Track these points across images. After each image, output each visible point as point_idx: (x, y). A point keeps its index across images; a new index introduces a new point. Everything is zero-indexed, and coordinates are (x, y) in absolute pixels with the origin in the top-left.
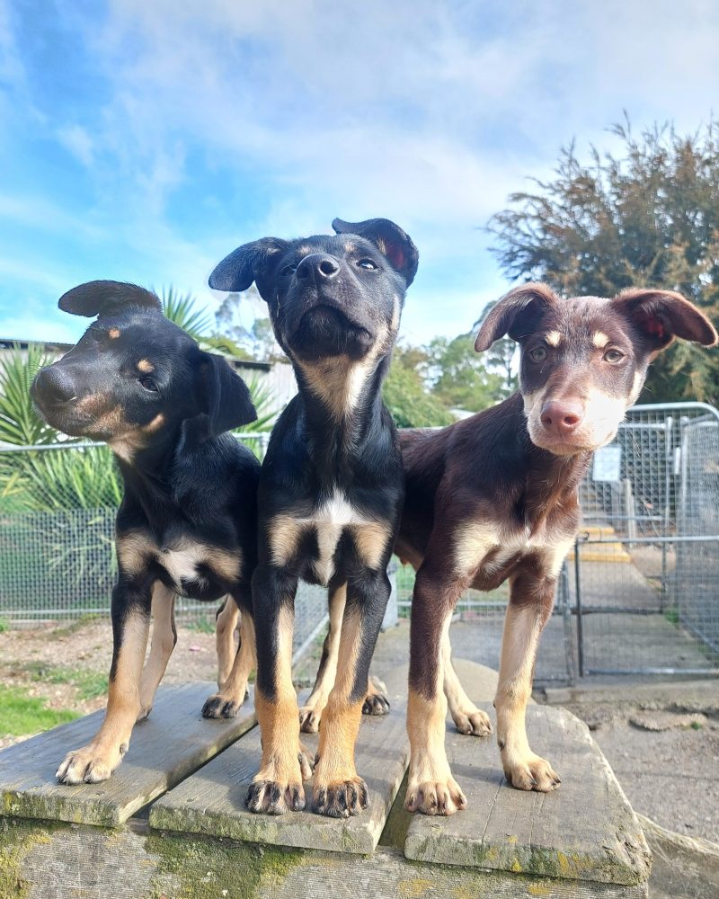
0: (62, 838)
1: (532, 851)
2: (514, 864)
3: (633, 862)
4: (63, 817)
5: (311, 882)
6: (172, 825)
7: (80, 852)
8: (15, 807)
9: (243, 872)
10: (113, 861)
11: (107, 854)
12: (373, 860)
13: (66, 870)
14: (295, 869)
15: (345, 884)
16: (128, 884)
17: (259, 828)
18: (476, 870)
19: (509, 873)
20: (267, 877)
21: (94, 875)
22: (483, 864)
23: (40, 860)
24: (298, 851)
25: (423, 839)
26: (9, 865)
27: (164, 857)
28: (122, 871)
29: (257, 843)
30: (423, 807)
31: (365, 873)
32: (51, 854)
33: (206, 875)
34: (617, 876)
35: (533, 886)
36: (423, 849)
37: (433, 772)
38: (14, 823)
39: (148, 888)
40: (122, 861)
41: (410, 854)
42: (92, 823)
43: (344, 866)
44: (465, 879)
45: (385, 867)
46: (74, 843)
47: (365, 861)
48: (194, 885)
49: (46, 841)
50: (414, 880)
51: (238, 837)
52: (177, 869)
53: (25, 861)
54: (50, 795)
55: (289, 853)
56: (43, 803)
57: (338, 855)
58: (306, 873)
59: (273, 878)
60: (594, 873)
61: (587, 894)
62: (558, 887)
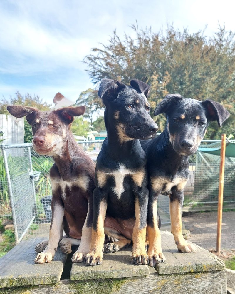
0: (35, 291)
1: (196, 265)
2: (191, 270)
3: (222, 264)
4: (35, 283)
5: (129, 287)
6: (79, 278)
8: (14, 284)
9: (106, 289)
11: (54, 293)
12: (149, 277)
14: (124, 284)
15: (140, 286)
17: (111, 273)
18: (180, 274)
19: (190, 273)
20: (114, 289)
22: (182, 272)
24: (125, 278)
25: (164, 268)
27: (77, 290)
29: (111, 279)
31: (146, 281)
33: (92, 293)
34: (219, 268)
35: (196, 275)
36: (164, 270)
38: (14, 289)
41: (160, 273)
42: (48, 283)
43: (140, 281)
44: (177, 277)
45: (152, 278)
46: (40, 292)
47: (146, 278)
50: (162, 281)
51: (104, 278)
52: (82, 293)
54: (29, 277)
55: (121, 280)
56: (27, 280)
57: (138, 277)
58: (127, 285)
59: (116, 289)
60: (213, 268)
61: (211, 275)
62: (203, 274)
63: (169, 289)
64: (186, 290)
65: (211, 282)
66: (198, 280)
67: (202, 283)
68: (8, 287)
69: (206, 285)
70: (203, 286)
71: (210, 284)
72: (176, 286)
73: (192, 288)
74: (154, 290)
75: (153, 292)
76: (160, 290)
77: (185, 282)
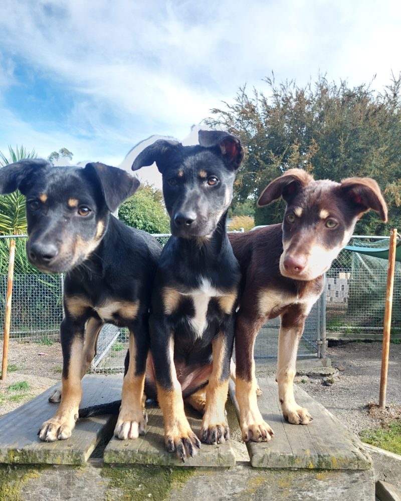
0: (47, 474)
1: (319, 457)
2: (309, 465)
3: (367, 458)
4: (49, 462)
5: (200, 484)
6: (118, 460)
7: (59, 481)
8: (16, 458)
9: (160, 483)
10: (81, 484)
11: (77, 480)
12: (234, 470)
13: (51, 493)
14: (190, 478)
15: (218, 484)
16: (91, 496)
17: (170, 457)
18: (290, 469)
19: (308, 469)
20: (175, 484)
21: (69, 493)
22: (294, 466)
23: (34, 488)
24: (192, 468)
25: (262, 456)
26: (12, 493)
27: (113, 479)
28: (86, 489)
29: (169, 466)
30: (254, 438)
31: (230, 476)
32: (40, 484)
33: (138, 487)
34: (361, 466)
35: (319, 475)
36: (262, 461)
37: (254, 419)
38: (16, 467)
39: (103, 497)
40: (87, 484)
41: (254, 464)
42: (68, 463)
43: (218, 474)
44: (284, 474)
45: (240, 472)
46: (56, 476)
47: (229, 471)
48: (131, 493)
49: (37, 476)
50: (257, 478)
51: (158, 464)
52: (121, 485)
53: (24, 489)
54: (39, 449)
55: (187, 470)
56: (35, 454)
57: (215, 468)
58: (197, 480)
59: (178, 485)
60: (350, 465)
61: (345, 476)
62: (331, 474)
63: (270, 494)
64: (300, 499)
65: (346, 490)
66: (321, 483)
67: (329, 490)
68: (7, 462)
69: (336, 493)
70: (330, 496)
71: (343, 493)
72: (281, 490)
73: (311, 497)
74: (243, 494)
75: (240, 497)
76: (253, 494)
77: (300, 485)
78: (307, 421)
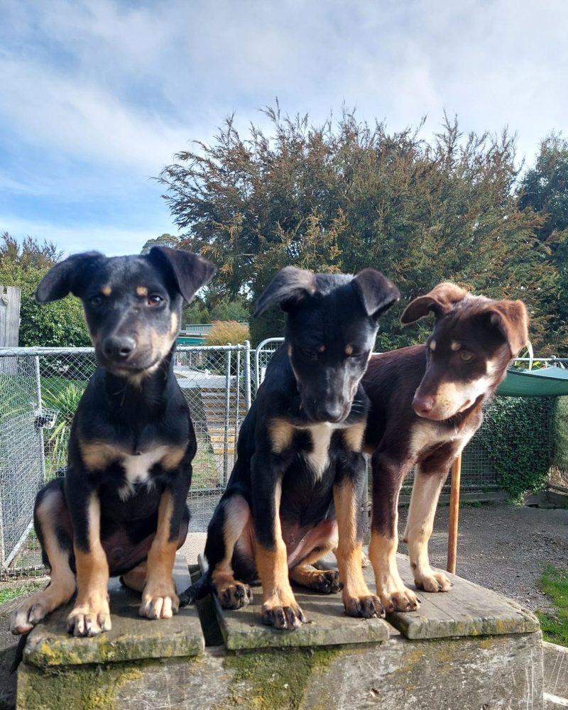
0: (152, 672)
1: (483, 621)
2: (473, 631)
4: (155, 655)
5: (346, 666)
6: (246, 645)
7: (168, 680)
8: (110, 655)
9: (299, 669)
10: (197, 680)
11: (192, 676)
12: (387, 645)
13: (157, 696)
14: (336, 659)
15: (369, 664)
16: (211, 695)
17: (312, 635)
18: (451, 639)
19: (471, 637)
20: (316, 669)
21: (182, 695)
22: (456, 634)
23: (134, 692)
24: (338, 647)
25: (419, 625)
26: (105, 702)
27: (239, 669)
28: (204, 687)
29: (310, 647)
30: (400, 607)
31: (382, 653)
32: (142, 686)
33: (271, 677)
34: (528, 628)
35: (483, 642)
36: (419, 631)
38: (108, 667)
39: (227, 695)
40: (205, 679)
41: (411, 636)
42: (181, 655)
43: (369, 652)
44: (444, 645)
45: (394, 647)
46: (165, 673)
47: (382, 646)
48: (263, 685)
49: (137, 676)
50: (413, 652)
51: (297, 644)
52: (249, 676)
53: (120, 696)
54: (142, 639)
55: (331, 649)
56: (137, 647)
57: (364, 645)
58: (343, 661)
59: (320, 669)
60: (517, 628)
61: (512, 642)
62: (496, 640)
63: (429, 670)
64: (463, 673)
65: (513, 658)
66: (485, 652)
67: (495, 660)
68: (97, 661)
69: (502, 663)
70: (496, 666)
71: (509, 661)
72: (441, 664)
73: (475, 670)
74: (398, 673)
75: (395, 677)
76: (409, 672)
77: (461, 657)
78: (447, 587)
